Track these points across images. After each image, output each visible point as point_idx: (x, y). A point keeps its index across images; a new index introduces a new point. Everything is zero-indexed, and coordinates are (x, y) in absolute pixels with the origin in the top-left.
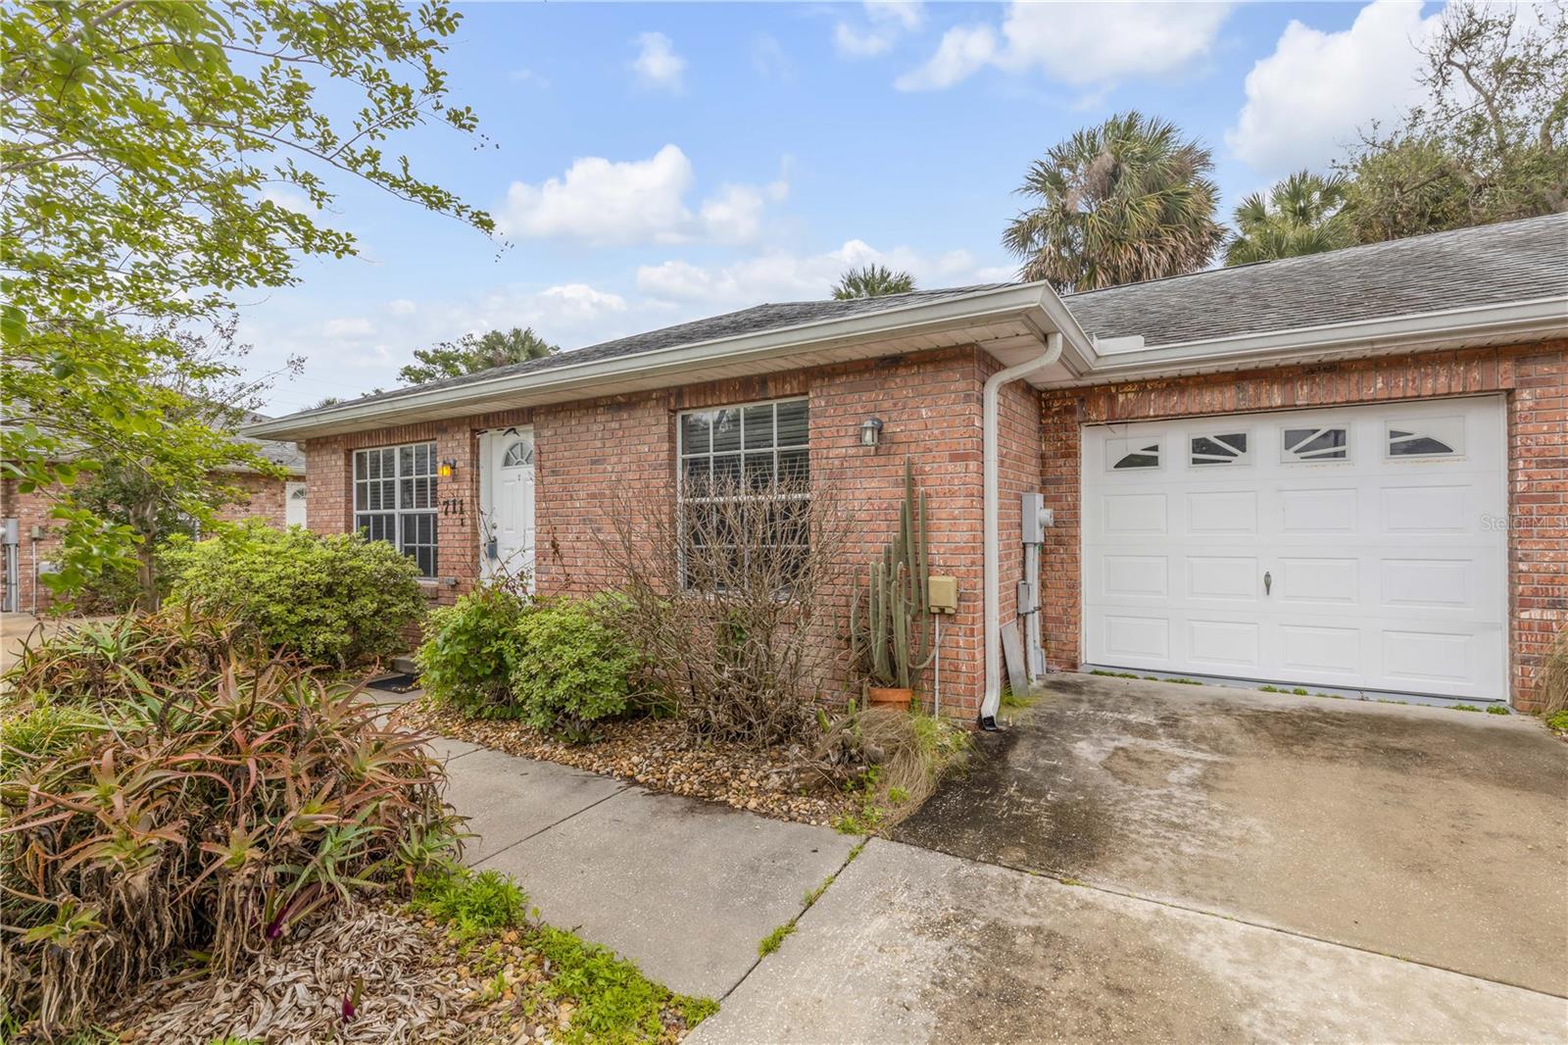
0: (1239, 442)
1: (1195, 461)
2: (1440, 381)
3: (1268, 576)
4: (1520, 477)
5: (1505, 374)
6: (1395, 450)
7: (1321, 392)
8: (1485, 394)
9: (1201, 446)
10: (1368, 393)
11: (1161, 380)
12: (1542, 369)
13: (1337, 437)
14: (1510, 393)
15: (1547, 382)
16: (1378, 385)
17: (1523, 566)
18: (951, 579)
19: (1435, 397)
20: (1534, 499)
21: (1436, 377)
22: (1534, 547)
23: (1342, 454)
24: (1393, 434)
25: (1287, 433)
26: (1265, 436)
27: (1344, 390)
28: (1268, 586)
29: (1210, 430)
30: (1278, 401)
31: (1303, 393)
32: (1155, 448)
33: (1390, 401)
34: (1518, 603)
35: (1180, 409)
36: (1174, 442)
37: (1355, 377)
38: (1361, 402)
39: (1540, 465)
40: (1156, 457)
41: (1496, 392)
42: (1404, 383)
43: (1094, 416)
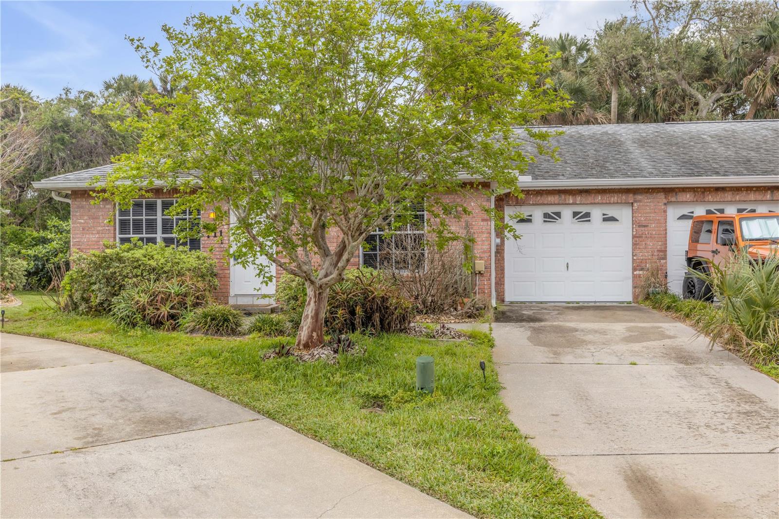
0: (558, 214)
1: (545, 221)
2: (615, 198)
3: (568, 264)
4: (634, 230)
5: (631, 198)
6: (605, 220)
7: (584, 199)
8: (627, 203)
9: (546, 215)
10: (596, 201)
11: (534, 191)
12: (639, 197)
13: (587, 215)
14: (632, 203)
15: (640, 201)
16: (599, 198)
17: (635, 258)
18: (483, 262)
19: (614, 203)
20: (637, 237)
21: (614, 197)
22: (637, 252)
23: (589, 221)
24: (604, 215)
25: (574, 212)
26: (567, 213)
27: (590, 199)
28: (568, 267)
29: (550, 210)
30: (571, 202)
31: (578, 199)
32: (531, 216)
33: (602, 203)
34: (634, 269)
35: (541, 202)
36: (538, 214)
37: (593, 195)
38: (595, 203)
39: (639, 226)
40: (531, 219)
41: (629, 203)
42: (606, 198)
43: (511, 202)
